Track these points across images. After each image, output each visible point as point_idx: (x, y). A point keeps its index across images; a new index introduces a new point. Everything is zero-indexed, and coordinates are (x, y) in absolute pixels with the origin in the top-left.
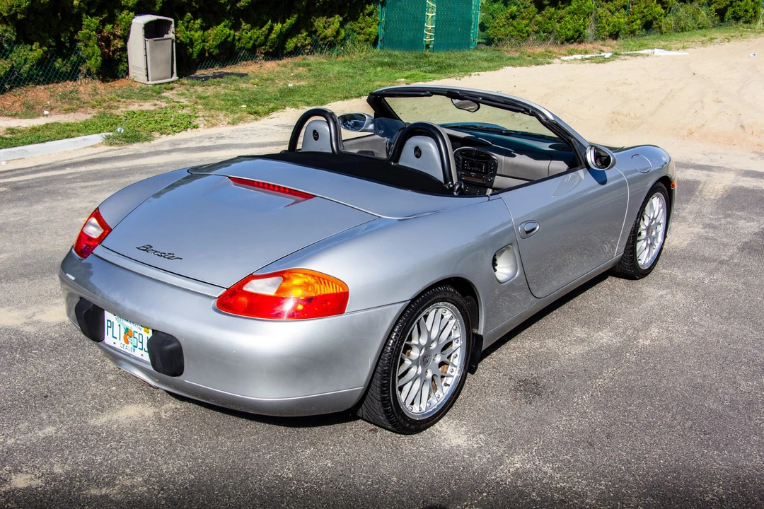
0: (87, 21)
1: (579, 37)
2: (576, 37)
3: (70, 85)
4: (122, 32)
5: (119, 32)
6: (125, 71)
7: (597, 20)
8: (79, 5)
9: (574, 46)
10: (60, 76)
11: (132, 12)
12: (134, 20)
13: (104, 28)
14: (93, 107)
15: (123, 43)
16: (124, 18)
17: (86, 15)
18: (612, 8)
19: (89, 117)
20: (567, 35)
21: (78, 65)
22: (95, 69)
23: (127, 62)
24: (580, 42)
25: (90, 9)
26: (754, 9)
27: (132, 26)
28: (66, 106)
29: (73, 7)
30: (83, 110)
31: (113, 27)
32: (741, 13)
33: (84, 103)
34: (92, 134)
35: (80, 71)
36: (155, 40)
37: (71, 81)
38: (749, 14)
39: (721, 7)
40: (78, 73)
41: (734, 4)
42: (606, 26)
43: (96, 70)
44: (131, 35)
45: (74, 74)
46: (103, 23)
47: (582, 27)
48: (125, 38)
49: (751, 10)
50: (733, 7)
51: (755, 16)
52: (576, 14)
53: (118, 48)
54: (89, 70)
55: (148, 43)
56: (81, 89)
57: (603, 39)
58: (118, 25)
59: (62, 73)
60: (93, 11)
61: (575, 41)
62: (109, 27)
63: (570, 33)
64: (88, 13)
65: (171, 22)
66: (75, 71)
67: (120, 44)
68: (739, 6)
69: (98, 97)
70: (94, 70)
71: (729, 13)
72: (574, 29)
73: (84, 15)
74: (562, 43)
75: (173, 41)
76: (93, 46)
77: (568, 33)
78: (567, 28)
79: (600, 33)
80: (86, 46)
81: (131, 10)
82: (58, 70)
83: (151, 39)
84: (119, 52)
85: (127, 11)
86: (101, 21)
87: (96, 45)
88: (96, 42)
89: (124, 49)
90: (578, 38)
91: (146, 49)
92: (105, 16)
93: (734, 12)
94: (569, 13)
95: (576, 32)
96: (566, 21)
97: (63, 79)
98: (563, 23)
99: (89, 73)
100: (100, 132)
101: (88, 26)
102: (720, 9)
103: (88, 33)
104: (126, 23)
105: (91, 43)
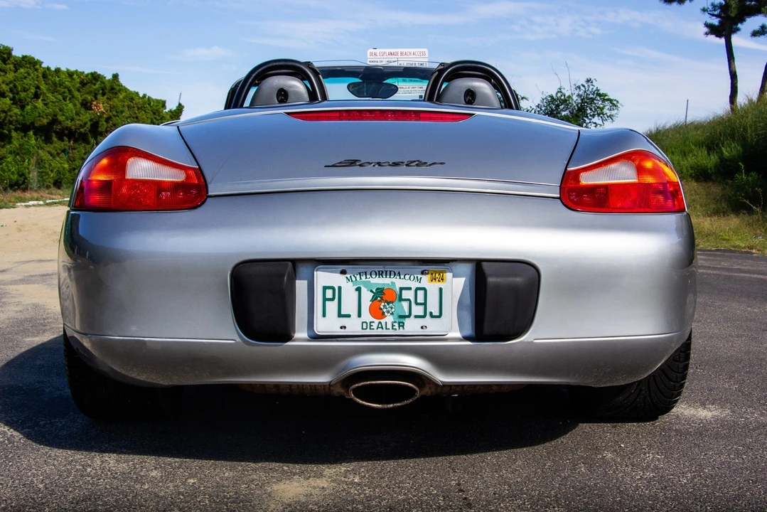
1: (24, 182)
2: (21, 182)
7: (39, 164)
9: (19, 194)
18: (54, 152)
20: (10, 179)
24: (25, 190)
42: (50, 173)
47: (27, 171)
52: (18, 154)
57: (48, 187)
61: (19, 188)
63: (15, 177)
72: (18, 173)
74: (5, 189)
77: (12, 176)
78: (10, 170)
79: (44, 181)
90: (22, 184)
94: (11, 153)
95: (21, 176)
96: (8, 162)
98: (4, 164)
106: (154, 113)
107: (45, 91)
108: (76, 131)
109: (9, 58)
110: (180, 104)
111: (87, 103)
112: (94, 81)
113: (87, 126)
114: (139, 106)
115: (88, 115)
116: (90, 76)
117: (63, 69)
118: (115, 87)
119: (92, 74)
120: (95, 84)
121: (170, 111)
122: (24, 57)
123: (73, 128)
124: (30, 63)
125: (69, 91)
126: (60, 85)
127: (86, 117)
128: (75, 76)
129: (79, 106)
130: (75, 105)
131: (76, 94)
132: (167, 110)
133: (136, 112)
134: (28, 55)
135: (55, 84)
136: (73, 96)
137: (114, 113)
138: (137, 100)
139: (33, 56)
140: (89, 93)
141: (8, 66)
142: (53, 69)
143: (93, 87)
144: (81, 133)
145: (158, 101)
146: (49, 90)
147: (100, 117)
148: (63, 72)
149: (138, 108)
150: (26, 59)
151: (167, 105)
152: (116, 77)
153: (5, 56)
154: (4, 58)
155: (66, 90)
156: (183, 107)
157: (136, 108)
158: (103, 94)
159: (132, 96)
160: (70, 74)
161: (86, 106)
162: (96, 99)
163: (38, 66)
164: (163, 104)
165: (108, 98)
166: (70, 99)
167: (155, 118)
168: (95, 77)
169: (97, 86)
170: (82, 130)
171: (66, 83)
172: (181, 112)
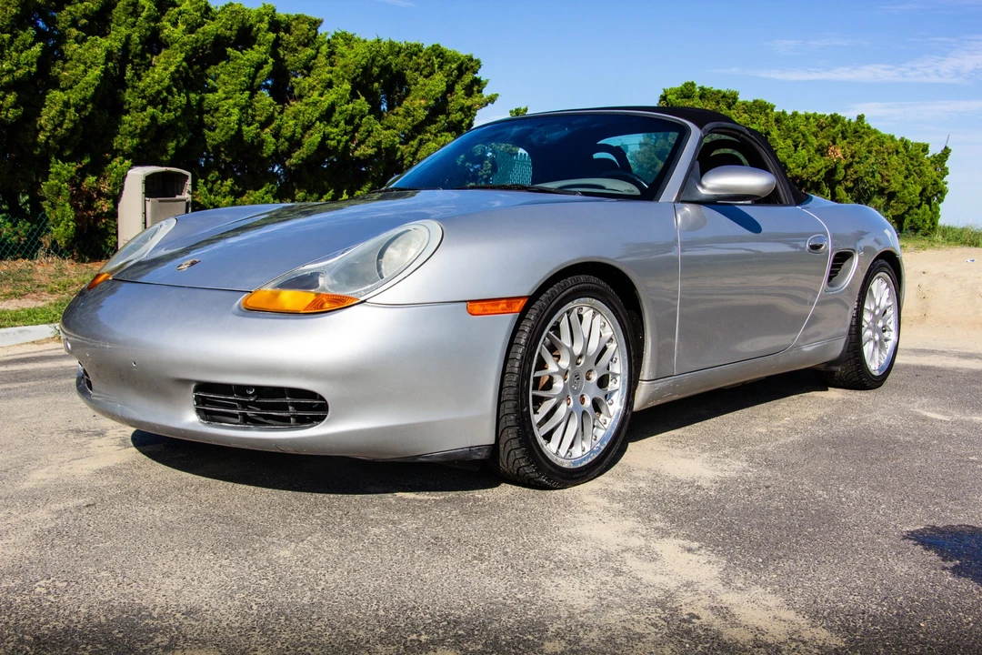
0: (57, 167)
3: (22, 264)
4: (110, 188)
5: (106, 188)
6: (112, 248)
8: (47, 142)
10: (7, 248)
11: (128, 159)
12: (130, 172)
13: (83, 180)
14: (52, 292)
15: (112, 206)
16: (116, 167)
17: (56, 158)
19: (41, 304)
21: (39, 234)
22: (63, 240)
23: (116, 234)
25: (62, 149)
26: (931, 219)
27: (127, 180)
28: (7, 290)
29: (36, 144)
30: (35, 295)
31: (97, 180)
32: (920, 223)
33: (39, 286)
34: (37, 324)
35: (41, 243)
36: (160, 201)
37: (24, 258)
38: (927, 226)
39: (899, 213)
40: (37, 248)
41: (911, 212)
43: (66, 242)
44: (125, 193)
45: (30, 247)
46: (83, 173)
48: (116, 199)
49: (928, 221)
50: (910, 215)
51: (933, 228)
53: (103, 212)
54: (54, 242)
55: (149, 204)
56: (40, 269)
58: (105, 178)
59: (10, 245)
60: (68, 153)
62: (91, 179)
64: (60, 156)
65: (187, 177)
66: (33, 243)
67: (105, 206)
68: (916, 214)
69: (64, 280)
70: (62, 243)
71: (907, 221)
73: (53, 159)
75: (187, 204)
76: (64, 205)
80: (53, 206)
81: (127, 157)
82: (5, 240)
83: (154, 199)
84: (105, 218)
85: (121, 158)
86: (79, 170)
87: (67, 204)
88: (67, 198)
89: (113, 215)
91: (145, 213)
92: (86, 161)
93: (912, 221)
97: (12, 253)
99: (55, 249)
100: (52, 322)
101: (58, 174)
102: (898, 216)
103: (56, 185)
104: (118, 175)
105: (60, 200)
106: (912, 159)
107: (775, 137)
108: (808, 180)
109: (734, 103)
110: (946, 148)
111: (823, 148)
112: (833, 124)
113: (821, 174)
114: (890, 150)
115: (822, 162)
116: (829, 119)
117: (801, 112)
118: (859, 129)
119: (832, 116)
120: (834, 127)
121: (934, 156)
122: (755, 101)
123: (805, 176)
124: (760, 108)
125: (803, 135)
126: (795, 131)
127: (820, 163)
128: (811, 120)
129: (813, 151)
130: (808, 151)
131: (812, 139)
132: (929, 155)
133: (886, 157)
134: (759, 99)
135: (788, 129)
136: (807, 142)
137: (857, 159)
138: (888, 144)
139: (764, 100)
140: (827, 137)
141: (732, 111)
142: (789, 113)
143: (832, 130)
144: (813, 182)
145: (918, 145)
146: (779, 136)
147: (836, 164)
148: (800, 117)
149: (889, 154)
150: (757, 104)
151: (929, 149)
152: (861, 118)
153: (730, 101)
154: (729, 103)
155: (800, 135)
156: (950, 150)
157: (886, 154)
158: (844, 138)
159: (881, 140)
160: (807, 118)
161: (822, 151)
162: (834, 143)
163: (768, 111)
164: (925, 149)
165: (849, 143)
166: (803, 145)
167: (912, 164)
168: (835, 119)
169: (836, 129)
170: (815, 179)
171: (801, 127)
172: (947, 157)
